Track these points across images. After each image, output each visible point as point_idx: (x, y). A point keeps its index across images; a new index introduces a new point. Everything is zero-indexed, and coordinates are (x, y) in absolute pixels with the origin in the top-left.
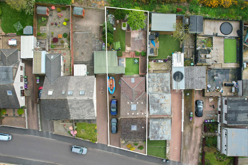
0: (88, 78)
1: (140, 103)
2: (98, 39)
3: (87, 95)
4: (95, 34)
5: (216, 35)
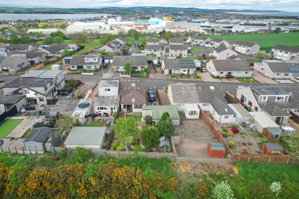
1: (127, 88)
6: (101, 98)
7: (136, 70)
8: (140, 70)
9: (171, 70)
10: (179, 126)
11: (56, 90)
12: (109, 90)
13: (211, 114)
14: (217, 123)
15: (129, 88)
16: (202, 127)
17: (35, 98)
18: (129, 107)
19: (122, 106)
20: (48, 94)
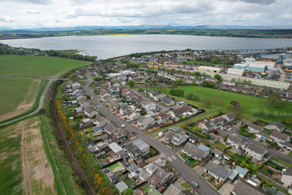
5: (112, 172)
6: (146, 172)
8: (196, 159)
9: (208, 171)
11: (141, 155)
12: (149, 170)
15: (158, 174)
17: (130, 157)
18: (150, 183)
19: (148, 181)
20: (135, 158)
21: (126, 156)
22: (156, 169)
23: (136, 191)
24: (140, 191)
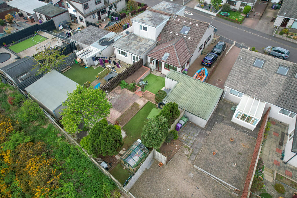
0: (239, 86)
1: (174, 33)
2: (186, 147)
3: (251, 57)
4: (187, 158)
6: (132, 37)
7: (232, 7)
8: (238, 9)
9: (288, 20)
10: (202, 129)
11: (107, 11)
12: (145, 29)
13: (287, 134)
14: (282, 159)
15: (177, 34)
16: (239, 153)
17: (76, 16)
18: (158, 64)
19: (149, 59)
20: (89, 15)
21: (64, 17)
22: (165, 22)
23: (117, 97)
24: (131, 93)
